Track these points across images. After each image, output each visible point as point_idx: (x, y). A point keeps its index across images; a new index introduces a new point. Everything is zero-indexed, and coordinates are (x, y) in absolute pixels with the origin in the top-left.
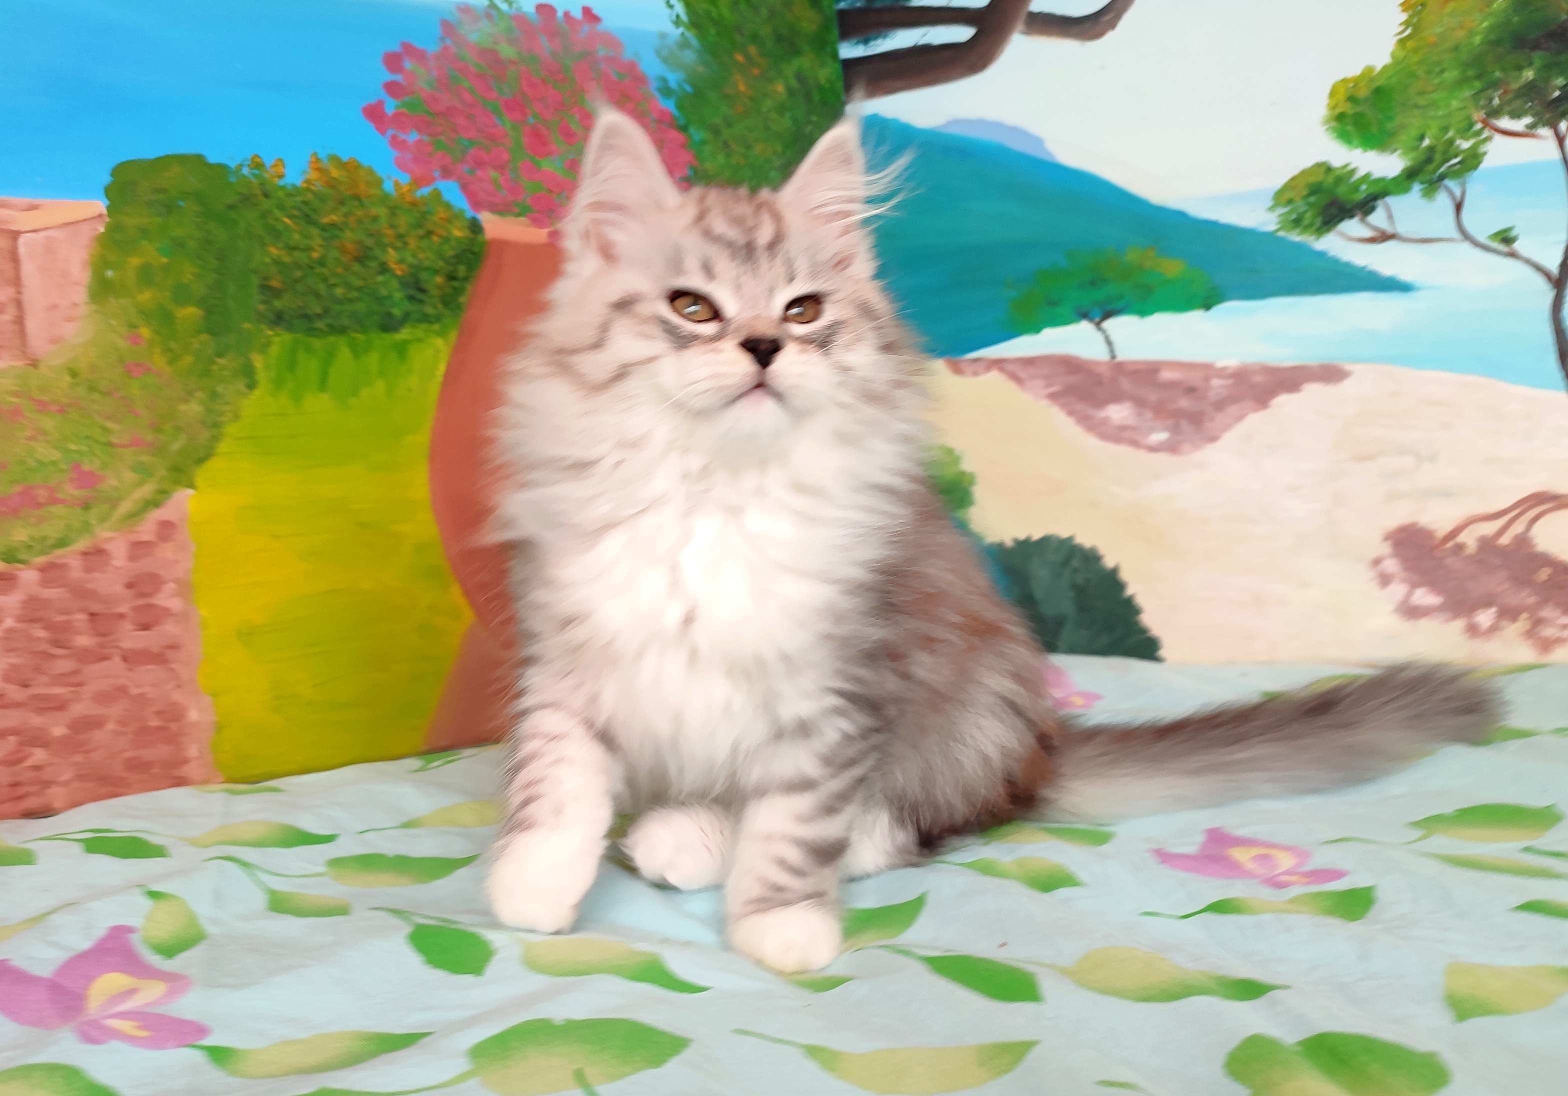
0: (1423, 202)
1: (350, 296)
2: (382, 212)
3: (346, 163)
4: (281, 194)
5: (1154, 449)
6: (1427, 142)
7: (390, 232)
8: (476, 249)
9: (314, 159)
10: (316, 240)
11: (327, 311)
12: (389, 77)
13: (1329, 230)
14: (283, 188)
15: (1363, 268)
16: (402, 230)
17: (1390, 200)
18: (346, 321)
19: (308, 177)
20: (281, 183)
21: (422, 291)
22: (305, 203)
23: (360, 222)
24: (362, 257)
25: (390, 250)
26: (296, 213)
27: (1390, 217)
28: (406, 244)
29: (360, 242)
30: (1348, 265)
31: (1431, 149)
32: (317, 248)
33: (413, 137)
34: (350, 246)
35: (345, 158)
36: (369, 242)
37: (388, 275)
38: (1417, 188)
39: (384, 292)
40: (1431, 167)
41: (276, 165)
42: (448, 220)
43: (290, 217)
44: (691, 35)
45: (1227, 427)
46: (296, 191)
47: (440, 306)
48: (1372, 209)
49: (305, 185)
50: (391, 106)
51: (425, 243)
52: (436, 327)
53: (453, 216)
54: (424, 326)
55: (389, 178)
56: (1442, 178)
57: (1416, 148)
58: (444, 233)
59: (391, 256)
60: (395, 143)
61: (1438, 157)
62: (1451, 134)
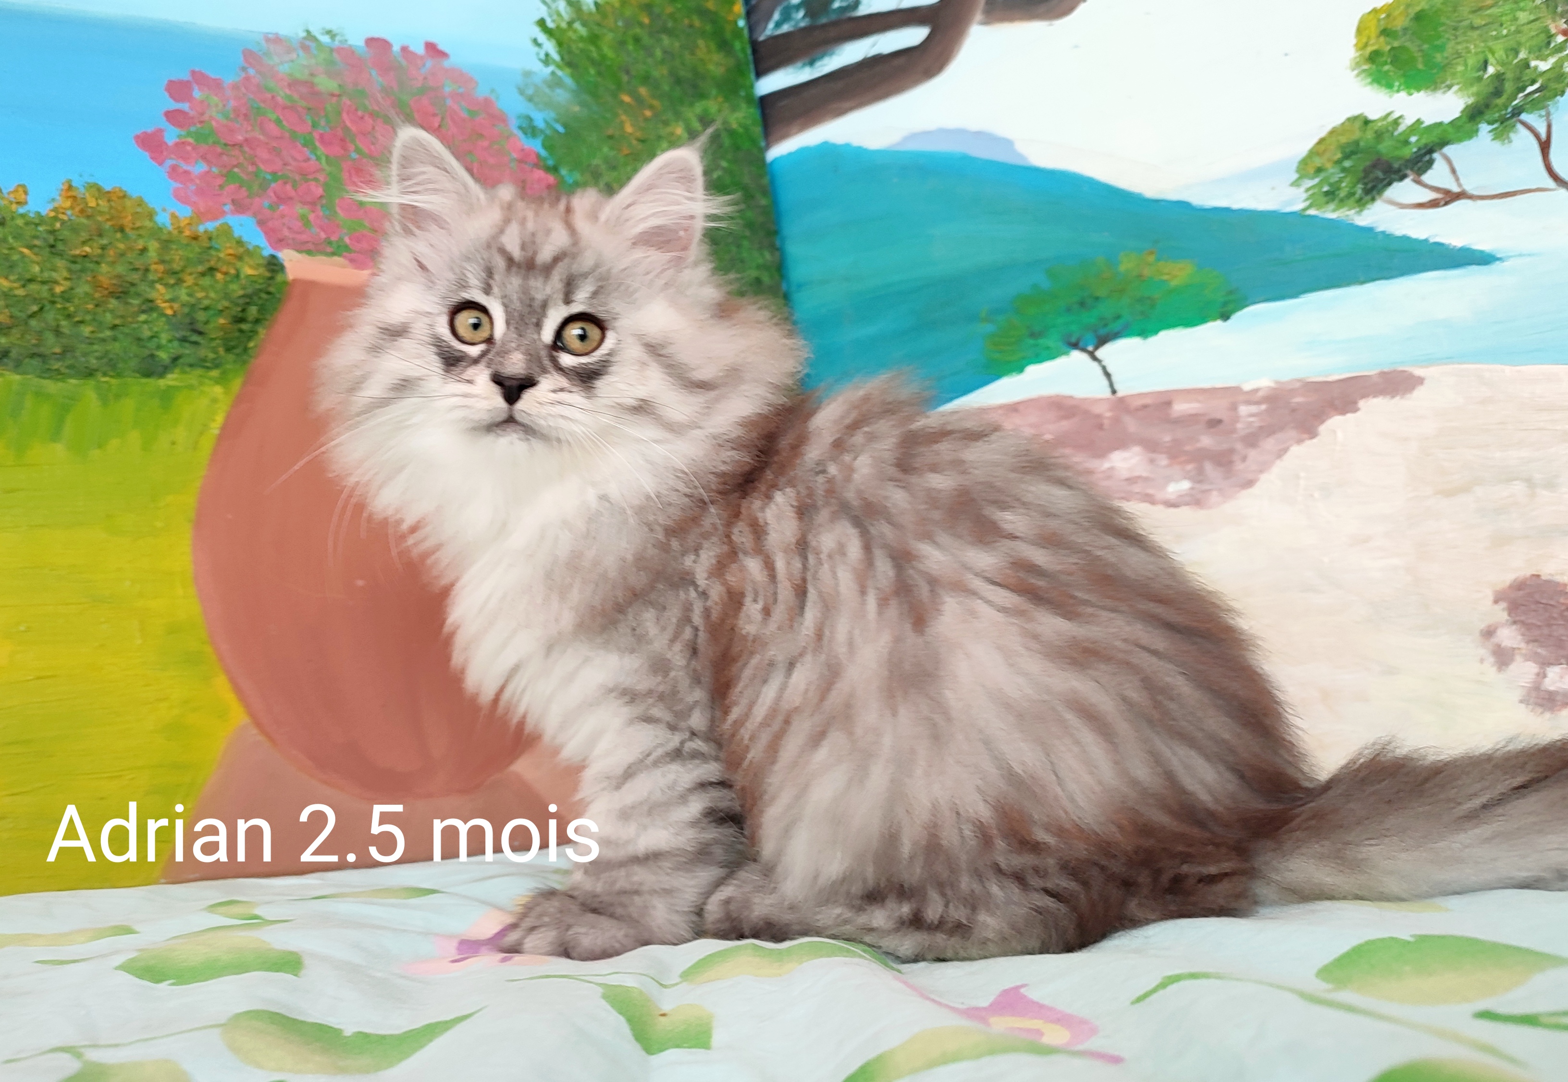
0: (1497, 144)
1: (101, 335)
2: (153, 246)
3: (109, 192)
4: (20, 222)
5: (1171, 504)
6: (1491, 70)
7: (161, 268)
8: (272, 289)
9: (66, 187)
10: (60, 275)
11: (67, 351)
12: (173, 105)
13: (1373, 199)
14: (22, 216)
15: (1426, 240)
16: (176, 267)
17: (1448, 150)
18: (93, 362)
19: (56, 205)
20: (21, 210)
21: (200, 333)
22: (52, 232)
23: (122, 255)
24: (122, 292)
25: (158, 286)
26: (37, 242)
27: (1453, 171)
28: (180, 281)
29: (119, 276)
30: (1406, 239)
31: (1499, 77)
32: (62, 282)
33: (199, 168)
34: (105, 280)
35: (108, 188)
36: (135, 277)
37: (155, 315)
38: (1484, 128)
39: (146, 333)
40: (1500, 101)
41: (16, 191)
42: (239, 258)
43: (31, 247)
44: (564, 75)
45: (1264, 467)
46: (41, 220)
47: (221, 350)
48: (1430, 163)
49: (52, 214)
50: (172, 135)
51: (206, 281)
52: (215, 373)
53: (243, 252)
54: (199, 371)
55: (164, 210)
56: (1517, 112)
57: (1480, 79)
58: (232, 271)
59: (160, 293)
60: (174, 172)
61: (1509, 87)
62: (1522, 55)
